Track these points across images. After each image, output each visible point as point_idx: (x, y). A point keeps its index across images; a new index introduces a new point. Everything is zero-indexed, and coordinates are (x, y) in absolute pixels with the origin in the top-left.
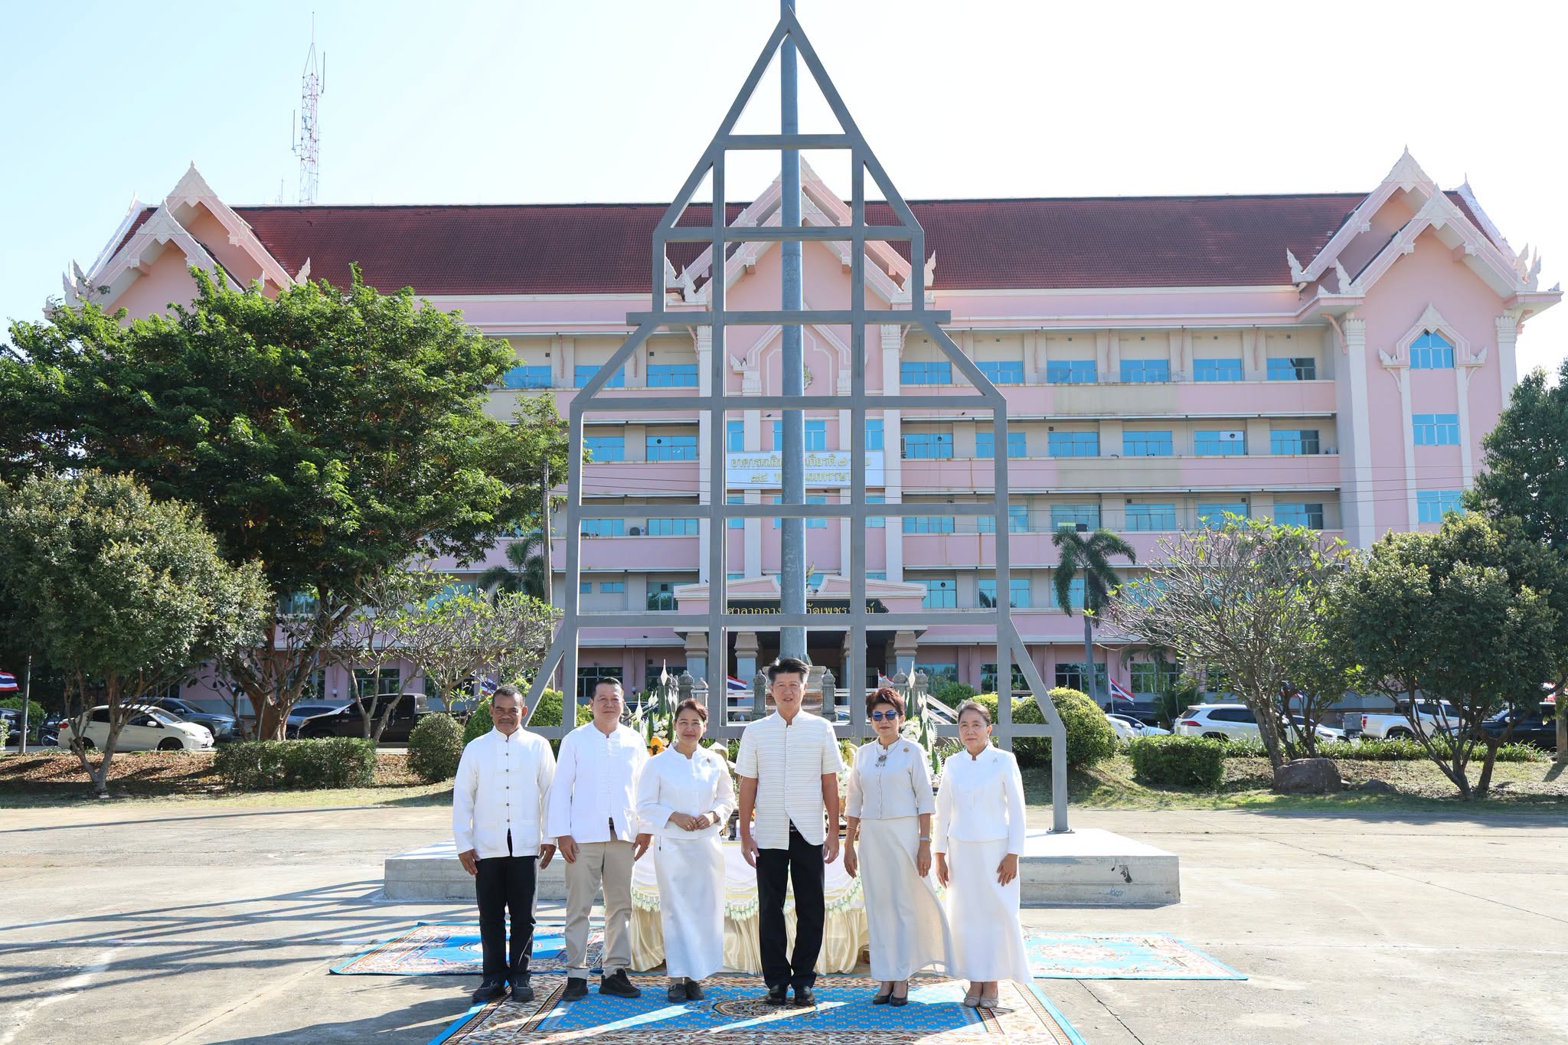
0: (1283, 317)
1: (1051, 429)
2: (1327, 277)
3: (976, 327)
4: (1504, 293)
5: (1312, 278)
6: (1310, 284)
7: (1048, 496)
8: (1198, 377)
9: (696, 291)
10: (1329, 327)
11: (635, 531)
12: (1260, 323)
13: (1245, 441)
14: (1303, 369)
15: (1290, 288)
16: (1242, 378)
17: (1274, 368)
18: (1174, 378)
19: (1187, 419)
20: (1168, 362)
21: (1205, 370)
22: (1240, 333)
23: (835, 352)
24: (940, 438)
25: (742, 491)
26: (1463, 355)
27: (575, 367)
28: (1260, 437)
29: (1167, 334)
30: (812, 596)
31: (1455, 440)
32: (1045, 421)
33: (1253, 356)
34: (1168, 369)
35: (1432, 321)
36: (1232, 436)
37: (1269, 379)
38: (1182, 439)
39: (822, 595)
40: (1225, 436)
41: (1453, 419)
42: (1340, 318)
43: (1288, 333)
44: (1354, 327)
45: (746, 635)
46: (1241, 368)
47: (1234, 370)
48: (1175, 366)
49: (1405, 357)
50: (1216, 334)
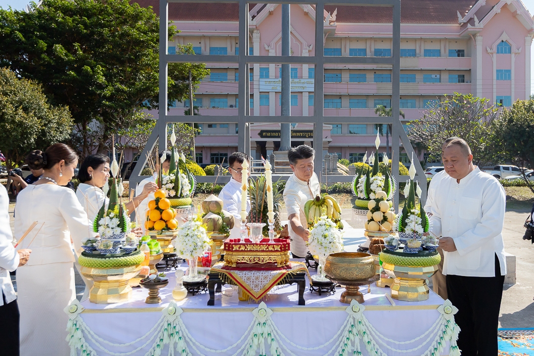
0: (455, 35)
1: (375, 73)
2: (471, 21)
3: (351, 36)
4: (528, 28)
5: (465, 21)
6: (464, 23)
7: (374, 96)
8: (425, 56)
9: (252, 20)
10: (470, 39)
11: (231, 106)
12: (447, 37)
13: (440, 78)
14: (460, 53)
15: (458, 25)
16: (440, 56)
17: (451, 53)
18: (417, 56)
19: (421, 70)
20: (415, 50)
21: (428, 53)
22: (440, 40)
23: (301, 43)
24: (337, 75)
25: (268, 92)
26: (514, 49)
27: (210, 47)
28: (445, 76)
29: (415, 40)
30: (293, 129)
31: (510, 78)
32: (373, 70)
33: (444, 48)
34: (416, 52)
35: (504, 37)
36: (436, 76)
37: (449, 56)
38: (419, 76)
39: (296, 129)
40: (433, 76)
41: (509, 71)
42: (474, 35)
43: (456, 41)
44: (479, 39)
45: (270, 142)
46: (440, 53)
47: (437, 53)
48: (418, 51)
49: (495, 49)
50: (432, 40)
